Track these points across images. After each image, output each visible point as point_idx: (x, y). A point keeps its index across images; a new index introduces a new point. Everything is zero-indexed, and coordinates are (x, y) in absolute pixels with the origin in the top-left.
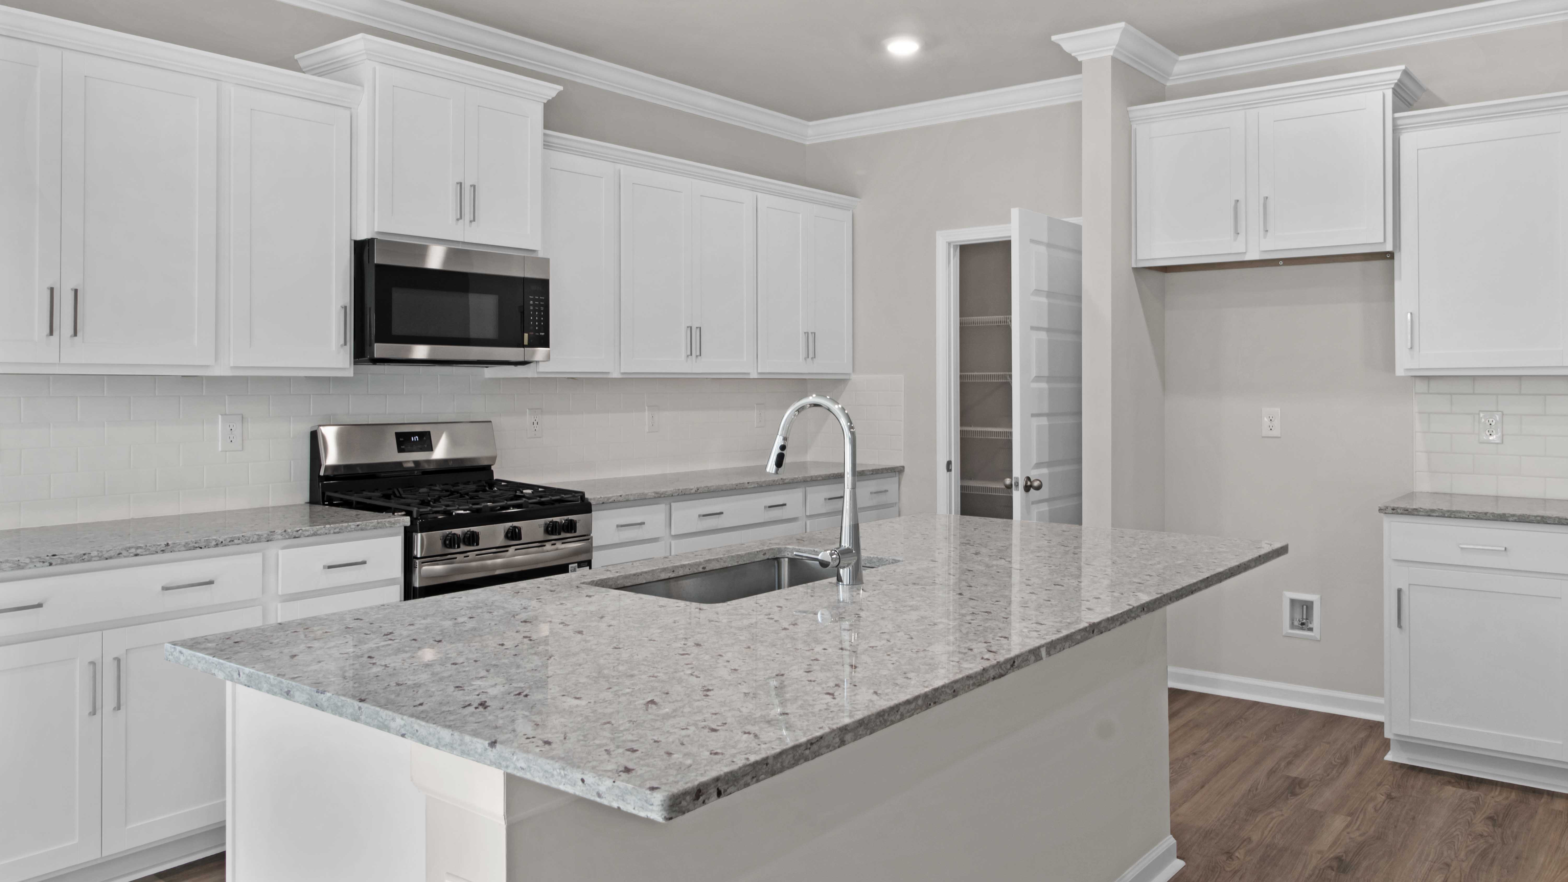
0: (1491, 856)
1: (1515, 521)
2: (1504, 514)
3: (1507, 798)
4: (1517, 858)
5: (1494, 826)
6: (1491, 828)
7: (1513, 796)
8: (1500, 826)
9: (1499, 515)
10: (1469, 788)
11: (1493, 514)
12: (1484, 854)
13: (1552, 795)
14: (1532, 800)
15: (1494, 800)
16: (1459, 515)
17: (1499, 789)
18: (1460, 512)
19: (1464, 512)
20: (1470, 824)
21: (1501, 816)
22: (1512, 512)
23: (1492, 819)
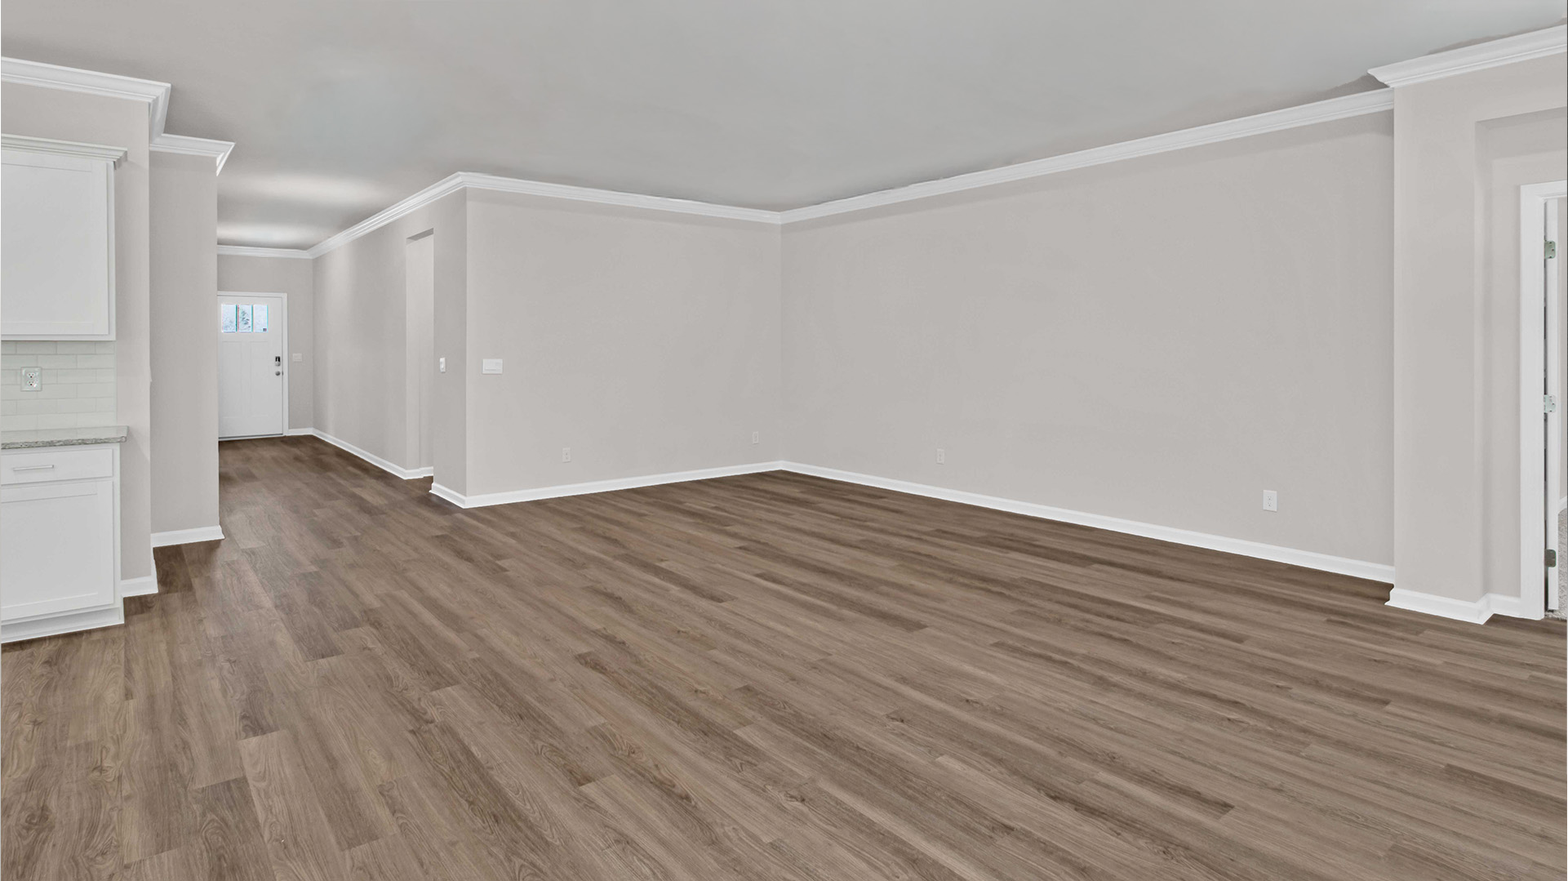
0: (54, 685)
1: (61, 445)
2: (52, 441)
3: (55, 646)
4: (74, 679)
5: (50, 666)
6: (49, 668)
7: (61, 641)
8: (56, 664)
9: (48, 442)
10: (22, 649)
11: (43, 442)
12: (48, 686)
13: (89, 632)
14: (75, 640)
15: (48, 648)
16: (13, 446)
17: (48, 642)
18: (13, 444)
19: (17, 443)
20: (30, 671)
21: (55, 657)
22: (58, 439)
23: (48, 662)
